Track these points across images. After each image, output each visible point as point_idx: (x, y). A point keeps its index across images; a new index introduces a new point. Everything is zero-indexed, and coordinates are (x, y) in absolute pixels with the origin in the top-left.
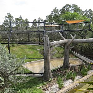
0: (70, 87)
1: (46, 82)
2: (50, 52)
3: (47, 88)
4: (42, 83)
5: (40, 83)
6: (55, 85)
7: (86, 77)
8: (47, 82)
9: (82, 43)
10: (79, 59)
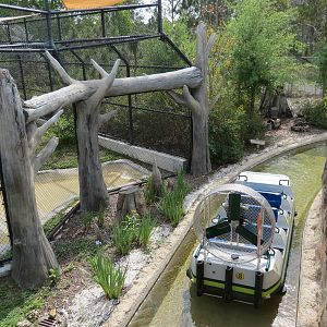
0: (149, 278)
1: (35, 292)
2: (29, 153)
3: (52, 319)
4: (20, 303)
5: (11, 307)
6: (85, 292)
7: (184, 222)
8: (41, 293)
9: (130, 95)
10: (128, 161)
